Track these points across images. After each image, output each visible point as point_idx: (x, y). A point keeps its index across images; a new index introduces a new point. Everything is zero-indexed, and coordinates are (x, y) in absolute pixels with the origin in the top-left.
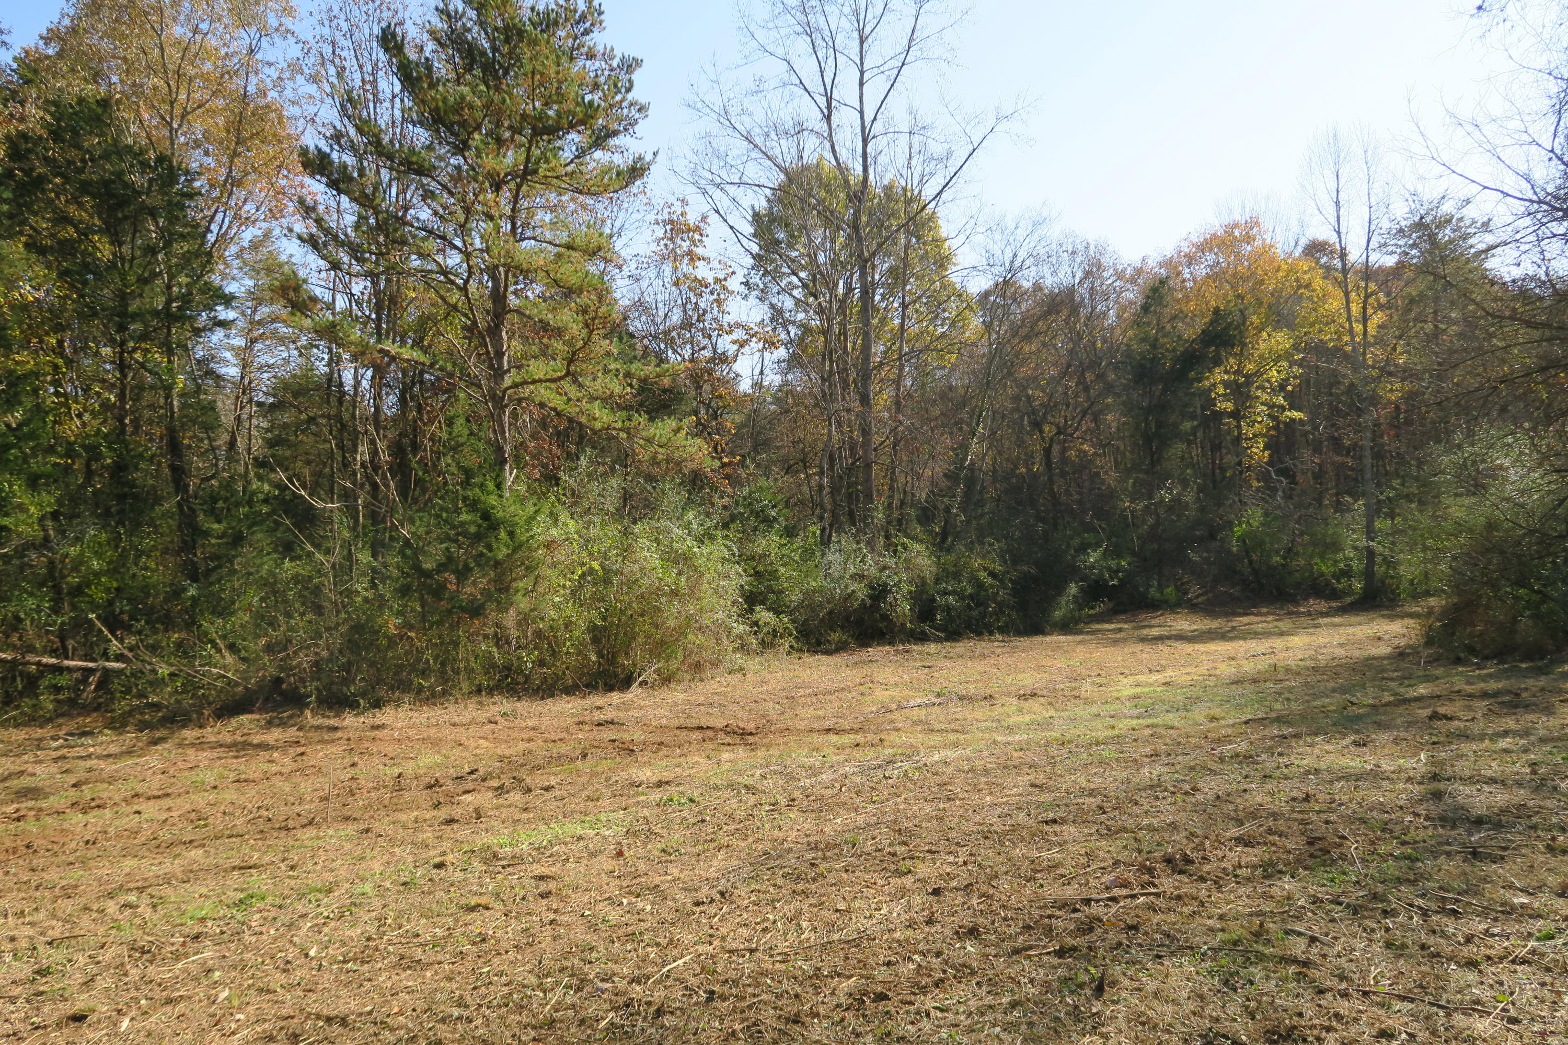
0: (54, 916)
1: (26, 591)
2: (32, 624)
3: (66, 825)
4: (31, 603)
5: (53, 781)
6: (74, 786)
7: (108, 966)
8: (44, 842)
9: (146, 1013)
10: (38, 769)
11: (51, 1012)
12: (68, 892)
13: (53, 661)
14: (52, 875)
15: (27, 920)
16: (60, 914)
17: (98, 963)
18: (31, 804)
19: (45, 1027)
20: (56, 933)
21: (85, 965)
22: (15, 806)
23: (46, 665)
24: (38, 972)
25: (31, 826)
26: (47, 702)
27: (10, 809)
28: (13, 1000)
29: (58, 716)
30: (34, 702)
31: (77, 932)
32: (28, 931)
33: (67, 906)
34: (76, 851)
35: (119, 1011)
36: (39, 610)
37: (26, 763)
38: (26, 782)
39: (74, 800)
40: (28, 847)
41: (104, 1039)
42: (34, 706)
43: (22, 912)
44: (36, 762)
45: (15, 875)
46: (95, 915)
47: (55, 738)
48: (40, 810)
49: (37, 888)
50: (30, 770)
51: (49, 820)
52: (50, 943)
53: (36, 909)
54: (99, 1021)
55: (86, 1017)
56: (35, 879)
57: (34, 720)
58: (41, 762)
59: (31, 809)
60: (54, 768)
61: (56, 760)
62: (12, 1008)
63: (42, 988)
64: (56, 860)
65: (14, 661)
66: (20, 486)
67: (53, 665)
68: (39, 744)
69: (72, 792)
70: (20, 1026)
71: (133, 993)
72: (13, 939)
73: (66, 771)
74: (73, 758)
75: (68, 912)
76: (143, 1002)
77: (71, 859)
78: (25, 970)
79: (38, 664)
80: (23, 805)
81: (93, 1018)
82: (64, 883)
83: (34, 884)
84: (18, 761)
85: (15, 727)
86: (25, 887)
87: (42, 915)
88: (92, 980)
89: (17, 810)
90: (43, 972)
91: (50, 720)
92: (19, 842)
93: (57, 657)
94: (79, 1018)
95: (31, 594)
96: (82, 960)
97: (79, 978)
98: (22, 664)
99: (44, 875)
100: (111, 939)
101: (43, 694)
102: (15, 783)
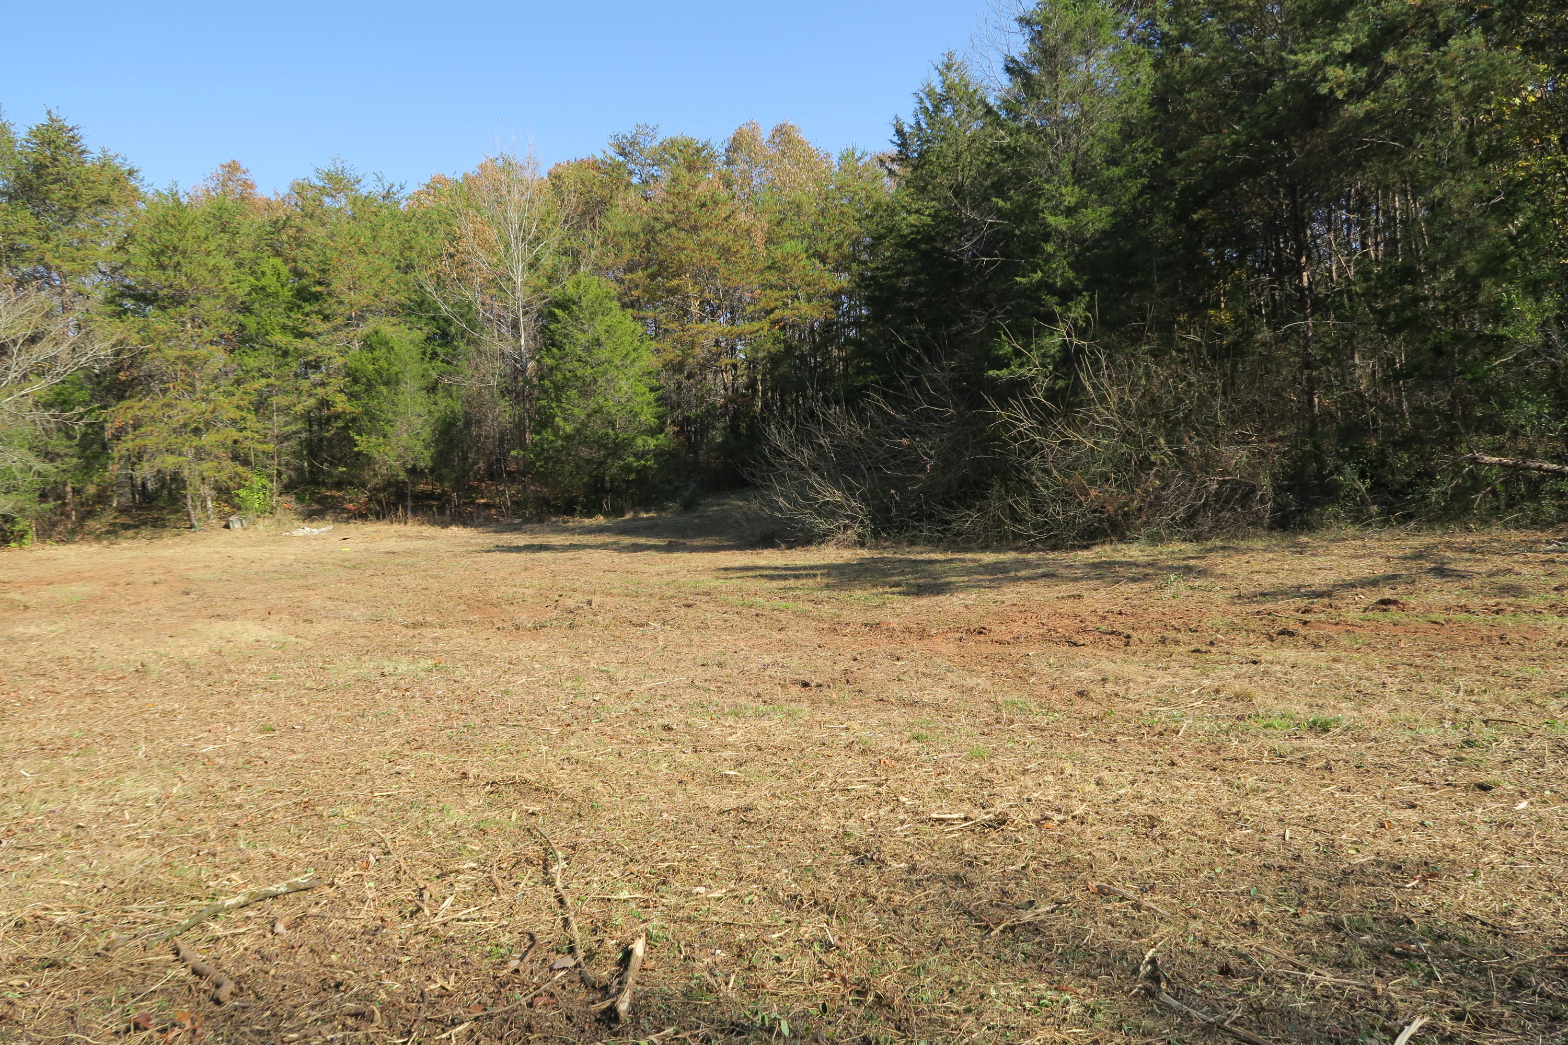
0: (1497, 701)
1: (1526, 398)
2: (1532, 430)
3: (1540, 625)
4: (1531, 409)
5: (1536, 582)
6: (1556, 589)
7: (1530, 755)
8: (1517, 636)
9: (1545, 802)
10: (1525, 570)
11: (1464, 776)
12: (1521, 683)
13: (1555, 466)
14: (1510, 667)
15: (1474, 698)
16: (1503, 700)
17: (1523, 749)
18: (1511, 600)
19: (1455, 786)
20: (1492, 715)
21: (1510, 747)
22: (1497, 600)
23: (1547, 471)
24: (1467, 742)
25: (1507, 620)
26: (1549, 507)
27: (1491, 602)
28: (1438, 757)
29: (1560, 521)
30: (1535, 505)
31: (1514, 719)
32: (1470, 708)
33: (1512, 695)
34: (1542, 649)
35: (1522, 794)
36: (1539, 417)
37: (1516, 562)
38: (1511, 579)
39: (1554, 602)
40: (1501, 638)
41: (1499, 811)
42: (1536, 510)
43: (1472, 691)
44: (1524, 563)
45: (1480, 659)
46: (1535, 708)
47: (1548, 543)
48: (1519, 607)
49: (1494, 674)
50: (1517, 569)
51: (1525, 617)
52: (1486, 722)
53: (1485, 691)
54: (1502, 796)
55: (1490, 788)
56: (1495, 666)
57: (1536, 523)
58: (1529, 563)
59: (1510, 605)
60: (1540, 571)
61: (1543, 563)
62: (1435, 763)
63: (1464, 755)
64: (1521, 654)
65: (1515, 465)
66: (1517, 295)
67: (1554, 471)
68: (1531, 547)
69: (1553, 595)
70: (1436, 779)
71: (1541, 782)
72: (1457, 711)
73: (1551, 575)
74: (1561, 563)
75: (1511, 699)
76: (1547, 792)
77: (1535, 655)
78: (1456, 737)
79: (1540, 469)
80: (1504, 600)
81: (1496, 791)
82: (1520, 674)
83: (1492, 670)
84: (1508, 559)
85: (1516, 529)
86: (1483, 671)
87: (1486, 697)
88: (1510, 762)
89: (1498, 604)
90: (1469, 743)
91: (1552, 524)
92: (1494, 633)
93: (1559, 464)
94: (1484, 788)
95: (1530, 401)
96: (1506, 742)
97: (1500, 757)
98: (1522, 469)
99: (1504, 665)
100: (1540, 732)
101: (1544, 498)
102: (1502, 580)
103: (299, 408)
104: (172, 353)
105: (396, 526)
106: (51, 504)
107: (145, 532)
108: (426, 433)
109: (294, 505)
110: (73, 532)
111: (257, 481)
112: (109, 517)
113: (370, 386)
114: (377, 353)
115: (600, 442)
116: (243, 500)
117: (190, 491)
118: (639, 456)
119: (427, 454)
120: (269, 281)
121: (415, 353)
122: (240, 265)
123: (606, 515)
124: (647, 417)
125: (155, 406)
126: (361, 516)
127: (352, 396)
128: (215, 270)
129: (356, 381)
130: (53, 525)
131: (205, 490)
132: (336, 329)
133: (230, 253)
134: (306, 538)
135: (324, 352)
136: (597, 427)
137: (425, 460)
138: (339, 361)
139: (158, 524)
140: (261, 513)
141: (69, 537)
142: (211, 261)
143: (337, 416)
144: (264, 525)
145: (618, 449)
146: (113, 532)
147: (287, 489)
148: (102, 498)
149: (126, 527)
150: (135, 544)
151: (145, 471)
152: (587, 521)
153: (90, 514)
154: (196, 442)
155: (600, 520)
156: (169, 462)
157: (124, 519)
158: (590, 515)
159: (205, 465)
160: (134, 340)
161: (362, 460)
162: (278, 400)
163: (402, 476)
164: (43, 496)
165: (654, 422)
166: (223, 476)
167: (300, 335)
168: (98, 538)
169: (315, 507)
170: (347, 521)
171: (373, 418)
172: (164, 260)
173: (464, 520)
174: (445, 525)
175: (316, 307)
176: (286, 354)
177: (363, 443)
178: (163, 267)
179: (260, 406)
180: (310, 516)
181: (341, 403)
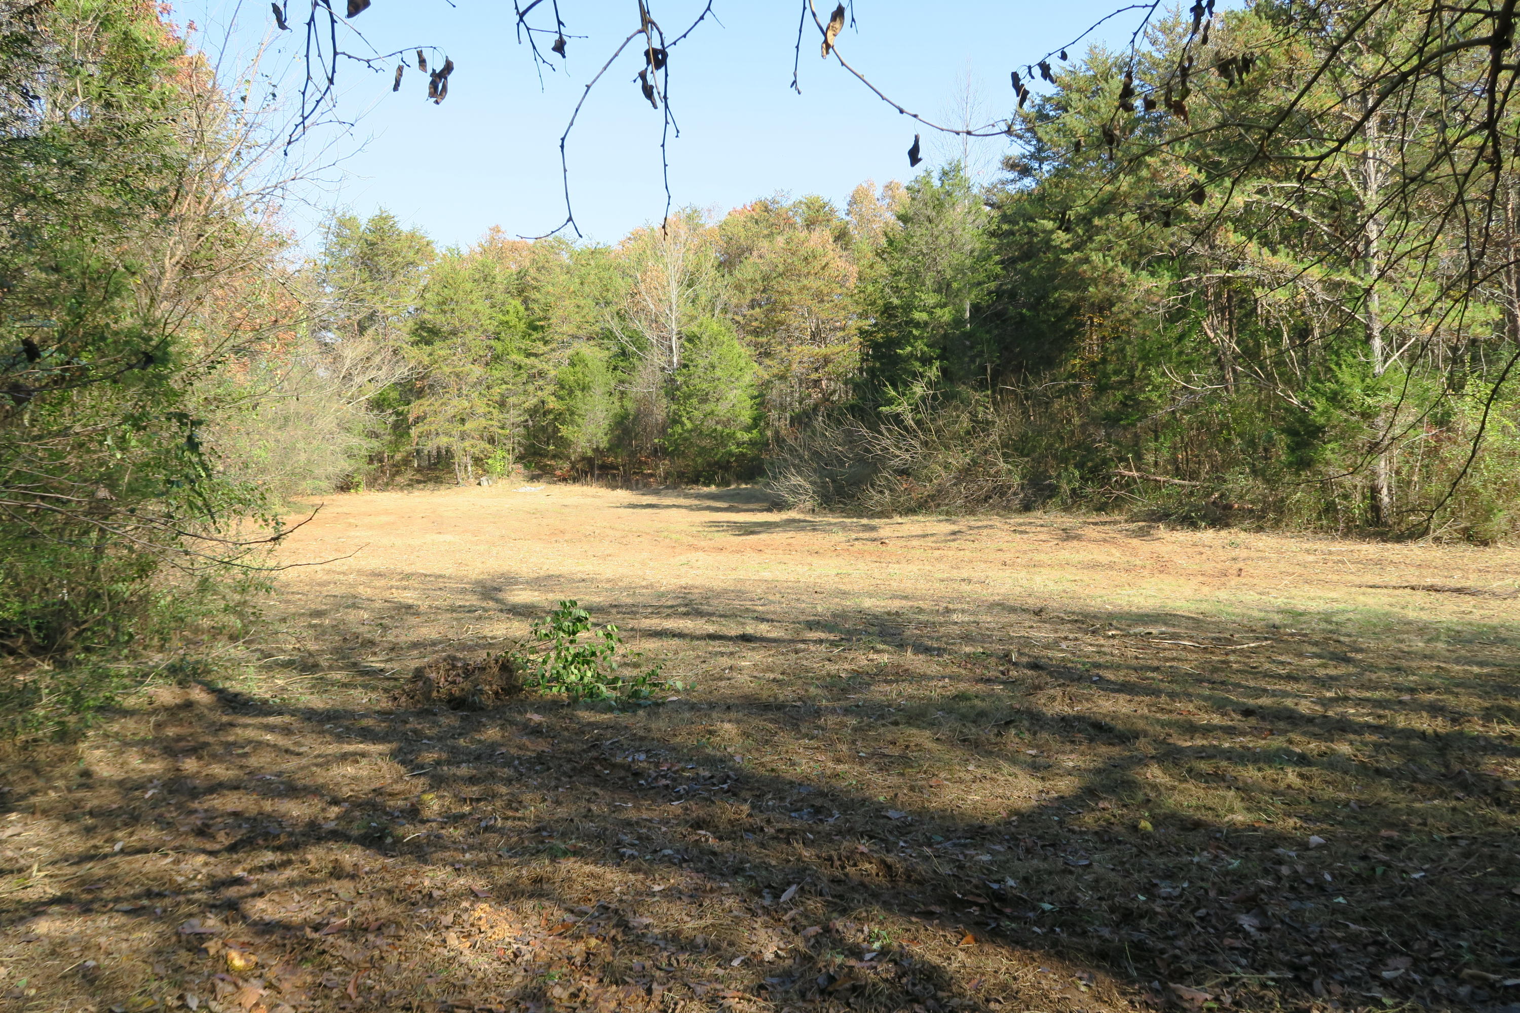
103: (526, 405)
104: (447, 370)
105: (585, 488)
106: (376, 465)
107: (430, 485)
108: (605, 424)
109: (522, 470)
110: (387, 484)
111: (500, 453)
112: (409, 474)
113: (571, 392)
114: (577, 369)
115: (711, 435)
116: (491, 466)
117: (456, 460)
118: (739, 445)
119: (606, 439)
120: (512, 318)
121: (602, 366)
122: (493, 306)
123: (718, 485)
124: (746, 417)
125: (437, 404)
126: (564, 479)
127: (560, 398)
128: (476, 313)
129: (562, 387)
130: (376, 480)
131: (468, 460)
132: (553, 350)
133: (489, 297)
134: (525, 494)
135: (544, 366)
136: (710, 423)
137: (604, 444)
138: (552, 373)
139: (438, 481)
140: (501, 476)
141: (385, 487)
142: (473, 308)
143: (550, 411)
144: (503, 484)
145: (722, 440)
146: (411, 484)
147: (519, 459)
148: (406, 462)
149: (419, 482)
150: (423, 493)
151: (430, 446)
152: (706, 490)
153: (398, 473)
154: (461, 428)
155: (713, 488)
156: (443, 441)
157: (418, 477)
158: (708, 485)
159: (467, 444)
160: (426, 361)
161: (563, 443)
162: (512, 400)
163: (590, 453)
164: (371, 460)
165: (750, 421)
166: (476, 451)
167: (528, 355)
168: (402, 489)
169: (538, 472)
170: (555, 483)
171: (572, 413)
172: (445, 307)
173: (627, 484)
174: (614, 488)
175: (540, 335)
176: (520, 367)
177: (565, 431)
178: (444, 312)
179: (502, 404)
180: (533, 478)
181: (552, 403)
